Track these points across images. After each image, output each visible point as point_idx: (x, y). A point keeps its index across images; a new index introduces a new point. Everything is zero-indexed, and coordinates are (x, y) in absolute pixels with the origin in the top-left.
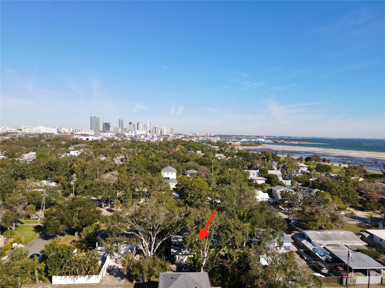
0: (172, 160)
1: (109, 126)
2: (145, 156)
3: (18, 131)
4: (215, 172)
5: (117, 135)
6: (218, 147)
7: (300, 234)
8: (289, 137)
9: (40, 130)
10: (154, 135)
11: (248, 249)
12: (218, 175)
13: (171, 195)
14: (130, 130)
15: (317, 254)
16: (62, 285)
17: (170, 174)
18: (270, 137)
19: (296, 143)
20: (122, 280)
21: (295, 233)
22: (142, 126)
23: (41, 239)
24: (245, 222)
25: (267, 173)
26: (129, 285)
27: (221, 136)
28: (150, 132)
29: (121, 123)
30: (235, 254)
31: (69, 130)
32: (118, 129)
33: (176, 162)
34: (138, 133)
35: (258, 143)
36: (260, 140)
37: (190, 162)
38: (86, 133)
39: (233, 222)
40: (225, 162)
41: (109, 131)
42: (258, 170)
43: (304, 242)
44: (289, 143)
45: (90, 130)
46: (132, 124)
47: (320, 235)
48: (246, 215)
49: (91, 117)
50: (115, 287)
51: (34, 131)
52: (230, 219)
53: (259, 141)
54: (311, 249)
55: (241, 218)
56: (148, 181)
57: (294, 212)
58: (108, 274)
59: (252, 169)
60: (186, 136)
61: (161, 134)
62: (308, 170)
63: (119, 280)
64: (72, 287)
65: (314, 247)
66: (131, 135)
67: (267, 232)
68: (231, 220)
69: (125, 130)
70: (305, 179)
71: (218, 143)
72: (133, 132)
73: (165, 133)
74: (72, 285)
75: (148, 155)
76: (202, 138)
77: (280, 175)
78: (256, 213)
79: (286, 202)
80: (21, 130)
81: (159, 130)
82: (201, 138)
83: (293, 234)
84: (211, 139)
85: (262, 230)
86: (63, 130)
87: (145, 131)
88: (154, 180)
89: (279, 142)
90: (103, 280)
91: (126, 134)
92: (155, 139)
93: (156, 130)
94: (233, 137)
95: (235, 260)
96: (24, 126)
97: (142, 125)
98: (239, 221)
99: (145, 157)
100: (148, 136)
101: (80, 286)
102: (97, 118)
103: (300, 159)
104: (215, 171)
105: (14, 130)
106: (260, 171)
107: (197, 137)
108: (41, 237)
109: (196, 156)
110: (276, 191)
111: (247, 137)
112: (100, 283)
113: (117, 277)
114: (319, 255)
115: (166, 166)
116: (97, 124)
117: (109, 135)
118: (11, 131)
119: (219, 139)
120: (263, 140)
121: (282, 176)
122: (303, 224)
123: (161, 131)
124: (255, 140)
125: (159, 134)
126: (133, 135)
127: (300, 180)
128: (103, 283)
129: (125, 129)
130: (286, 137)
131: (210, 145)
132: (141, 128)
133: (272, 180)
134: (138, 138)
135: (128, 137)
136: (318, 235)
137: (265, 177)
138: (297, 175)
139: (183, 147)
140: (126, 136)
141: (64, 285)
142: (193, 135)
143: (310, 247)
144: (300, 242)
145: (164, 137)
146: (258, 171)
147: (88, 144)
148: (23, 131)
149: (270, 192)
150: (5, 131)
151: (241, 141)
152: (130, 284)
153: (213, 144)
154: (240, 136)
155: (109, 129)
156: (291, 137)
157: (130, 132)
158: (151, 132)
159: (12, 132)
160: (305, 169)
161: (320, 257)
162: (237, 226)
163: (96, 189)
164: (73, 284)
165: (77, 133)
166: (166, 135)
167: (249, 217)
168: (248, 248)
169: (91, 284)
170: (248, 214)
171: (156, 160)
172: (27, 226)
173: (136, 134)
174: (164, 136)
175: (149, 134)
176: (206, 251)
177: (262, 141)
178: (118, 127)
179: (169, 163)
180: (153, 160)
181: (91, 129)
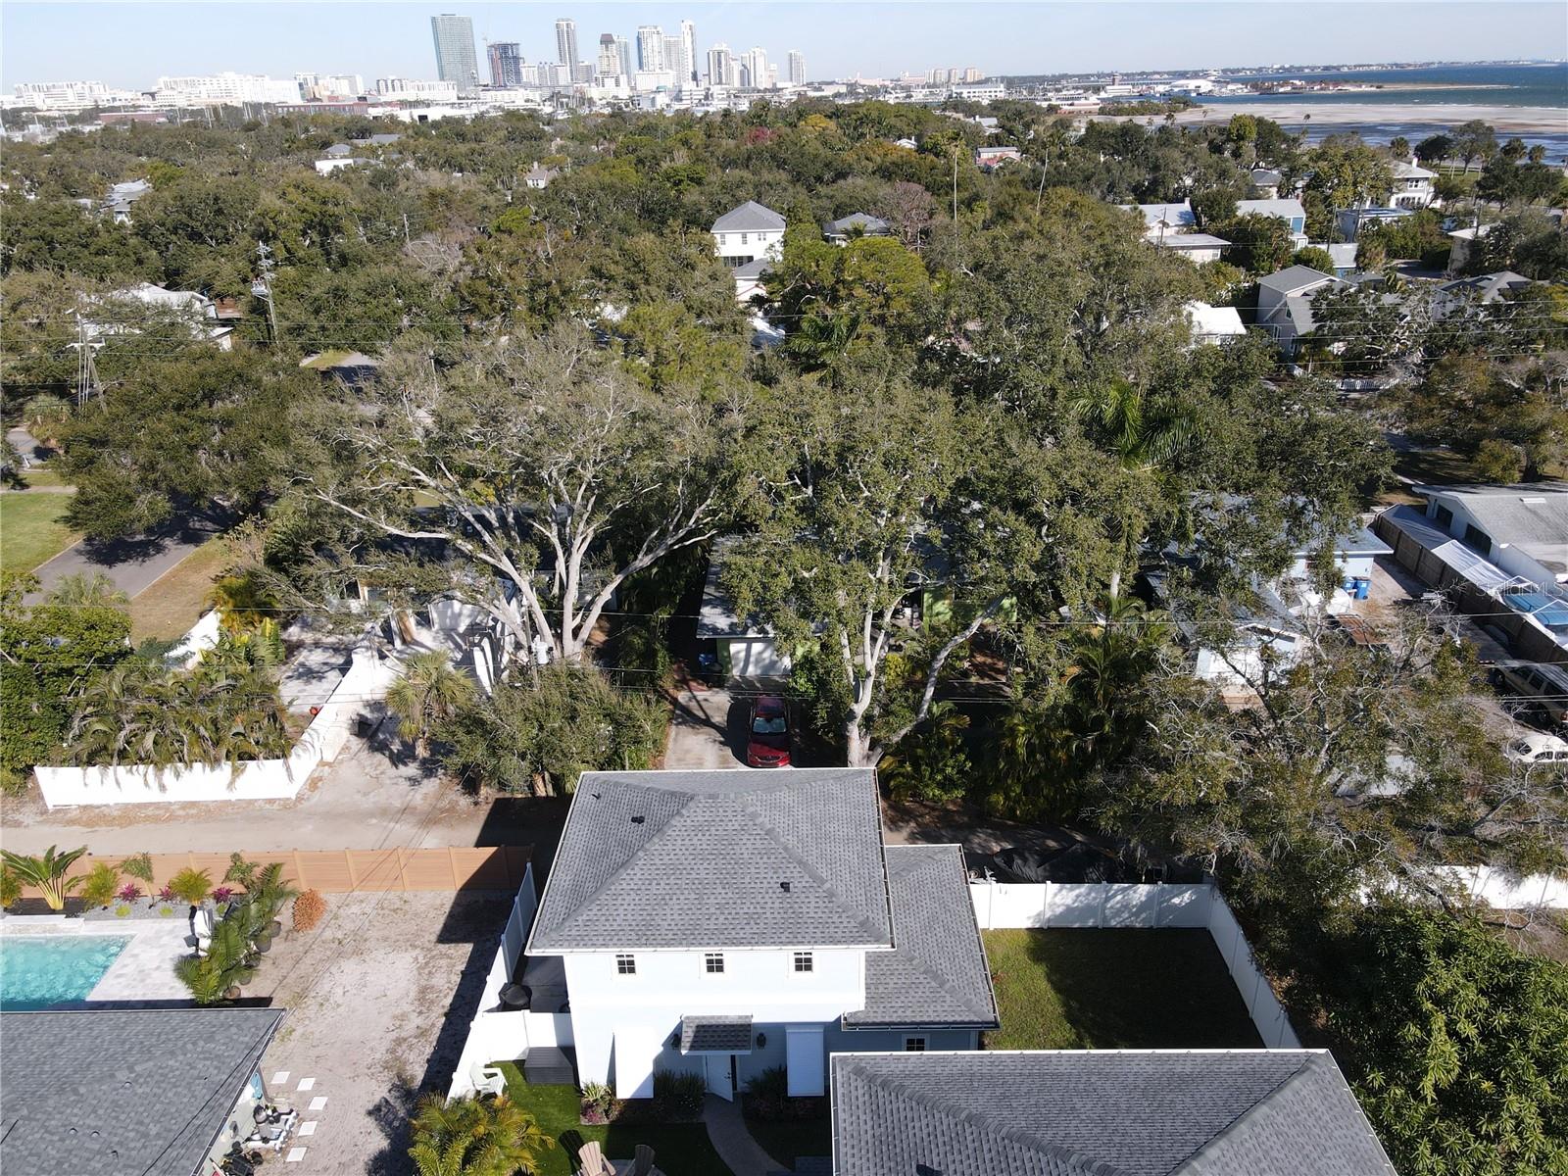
0: (766, 176)
1: (516, 59)
2: (640, 161)
3: (146, 101)
4: (969, 215)
5: (555, 97)
6: (994, 121)
7: (1421, 510)
8: (1326, 68)
9: (229, 93)
10: (715, 89)
11: (1133, 612)
12: (986, 227)
13: (735, 331)
14: (606, 74)
15: (1530, 618)
16: (98, 807)
17: (752, 237)
18: (1238, 71)
19: (1365, 88)
20: (425, 781)
21: (1390, 504)
22: (656, 49)
23: (83, 559)
24: (1131, 454)
25: (1231, 211)
26: (452, 810)
27: (1010, 83)
28: (695, 77)
29: (565, 39)
30: (1053, 660)
31: (353, 86)
32: (554, 70)
33: (784, 184)
34: (645, 82)
35: (1185, 101)
36: (1192, 84)
37: (850, 180)
38: (423, 96)
39: (1048, 459)
40: (1022, 175)
41: (519, 81)
42: (1187, 200)
43: (1450, 552)
44: (1332, 90)
45: (437, 83)
46: (612, 42)
47: (1546, 513)
48: (1133, 414)
49: (434, 19)
50: (374, 821)
51: (204, 95)
52: (1031, 443)
53: (1187, 92)
54: (1492, 592)
55: (1102, 432)
56: (616, 263)
57: (1391, 395)
58: (356, 743)
59: (1156, 197)
60: (852, 88)
61: (743, 84)
62: (1435, 198)
63: (413, 781)
64: (147, 818)
65: (1510, 583)
66: (616, 98)
67: (1267, 515)
68: (1041, 446)
69: (588, 74)
70: (1423, 234)
71: (996, 107)
72: (623, 79)
73: (764, 83)
74: (150, 812)
75: (655, 158)
76: (926, 91)
77: (1297, 220)
78: (1196, 395)
79: (1338, 347)
80: (153, 95)
81: (737, 68)
82: (918, 96)
83: (1379, 510)
84: (965, 95)
85: (1229, 500)
86: (327, 89)
87: (672, 73)
88: (648, 256)
89: (1281, 90)
90: (320, 779)
91: (594, 92)
92: (717, 106)
93: (720, 67)
94: (1064, 82)
95: (1051, 692)
96: (167, 79)
97: (656, 44)
98: (1087, 449)
99: (640, 166)
100: (685, 95)
101: (192, 816)
102: (462, 20)
103: (1398, 148)
104: (972, 211)
105: (125, 96)
106: (1194, 208)
107: (902, 88)
108: (88, 552)
109: (882, 152)
110: (1280, 296)
111: (1128, 78)
112: (300, 798)
113: (405, 764)
114: (1547, 626)
115: (738, 202)
116: (467, 55)
117: (516, 98)
118: (114, 99)
119: (1001, 92)
120: (1206, 86)
121: (1307, 226)
122: (1433, 455)
123: (742, 73)
124: (1167, 88)
125: (737, 84)
126: (624, 93)
127: (1398, 242)
128: (316, 797)
129: (589, 68)
130: (1313, 68)
131: (960, 116)
132: (657, 62)
133: (1259, 243)
134: (646, 106)
135: (599, 103)
136: (1535, 513)
137: (1219, 235)
138: (1386, 220)
139: (832, 125)
140: (591, 102)
141: (106, 811)
142: (887, 83)
143: (1485, 580)
144: (1424, 553)
145: (756, 96)
146: (1186, 206)
147: (410, 132)
148: (159, 101)
149: (1248, 304)
150: (88, 104)
151: (1103, 95)
152: (465, 801)
153: (972, 109)
154: (1099, 76)
155: (518, 73)
156: (1338, 68)
157: (610, 82)
158: (700, 77)
159: (117, 104)
160: (1423, 194)
161: (1552, 636)
162: (1077, 483)
163: (359, 310)
164: (157, 805)
165: (383, 99)
166: (766, 90)
167: (1157, 423)
168: (1137, 608)
169: (251, 802)
170: (1145, 410)
171: (692, 179)
172: (38, 499)
173: (633, 88)
174: (759, 91)
175: (689, 86)
176: (874, 640)
177: (1202, 90)
178: (556, 61)
179: (750, 187)
180: (681, 181)
181: (442, 78)
